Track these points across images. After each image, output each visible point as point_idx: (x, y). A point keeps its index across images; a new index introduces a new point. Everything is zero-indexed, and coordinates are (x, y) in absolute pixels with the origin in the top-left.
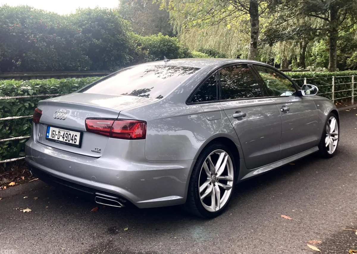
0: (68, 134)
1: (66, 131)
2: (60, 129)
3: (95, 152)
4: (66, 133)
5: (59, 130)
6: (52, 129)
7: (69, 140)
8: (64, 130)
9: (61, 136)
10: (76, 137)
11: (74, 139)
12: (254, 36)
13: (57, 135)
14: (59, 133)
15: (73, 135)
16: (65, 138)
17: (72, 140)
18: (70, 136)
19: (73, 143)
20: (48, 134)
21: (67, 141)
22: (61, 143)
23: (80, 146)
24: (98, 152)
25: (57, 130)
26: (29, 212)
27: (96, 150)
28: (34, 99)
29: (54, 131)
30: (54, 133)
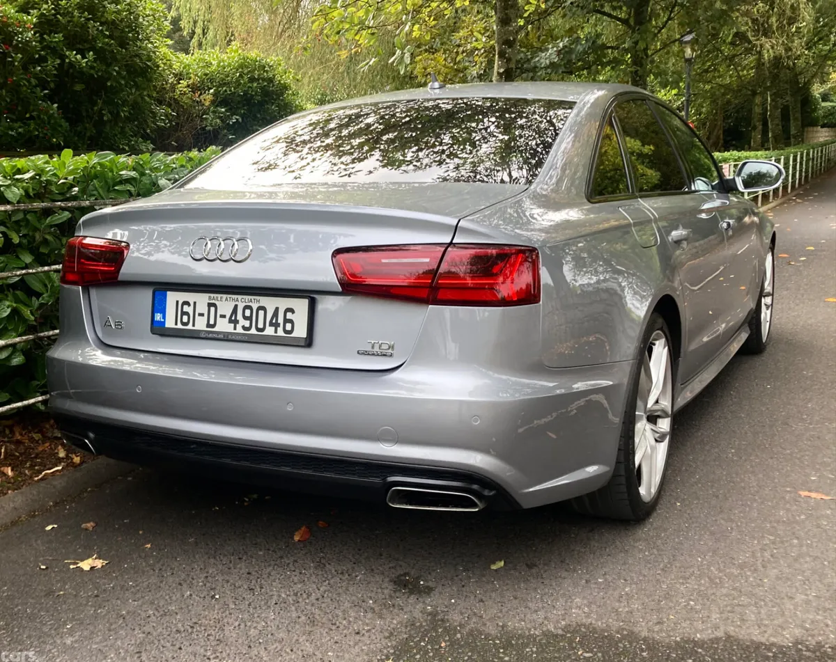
0: (255, 306)
1: (242, 301)
2: (212, 295)
3: (373, 355)
4: (244, 304)
5: (210, 298)
6: (172, 298)
7: (260, 325)
8: (233, 296)
9: (223, 316)
10: (289, 315)
11: (281, 320)
12: (505, 53)
13: (201, 315)
14: (213, 309)
15: (277, 309)
16: (243, 323)
17: (276, 325)
18: (261, 313)
19: (280, 332)
20: (158, 317)
21: (253, 331)
22: (226, 338)
23: (308, 342)
24: (384, 355)
25: (202, 300)
26: (102, 566)
27: (376, 349)
28: (14, 219)
29: (187, 303)
30: (188, 309)
